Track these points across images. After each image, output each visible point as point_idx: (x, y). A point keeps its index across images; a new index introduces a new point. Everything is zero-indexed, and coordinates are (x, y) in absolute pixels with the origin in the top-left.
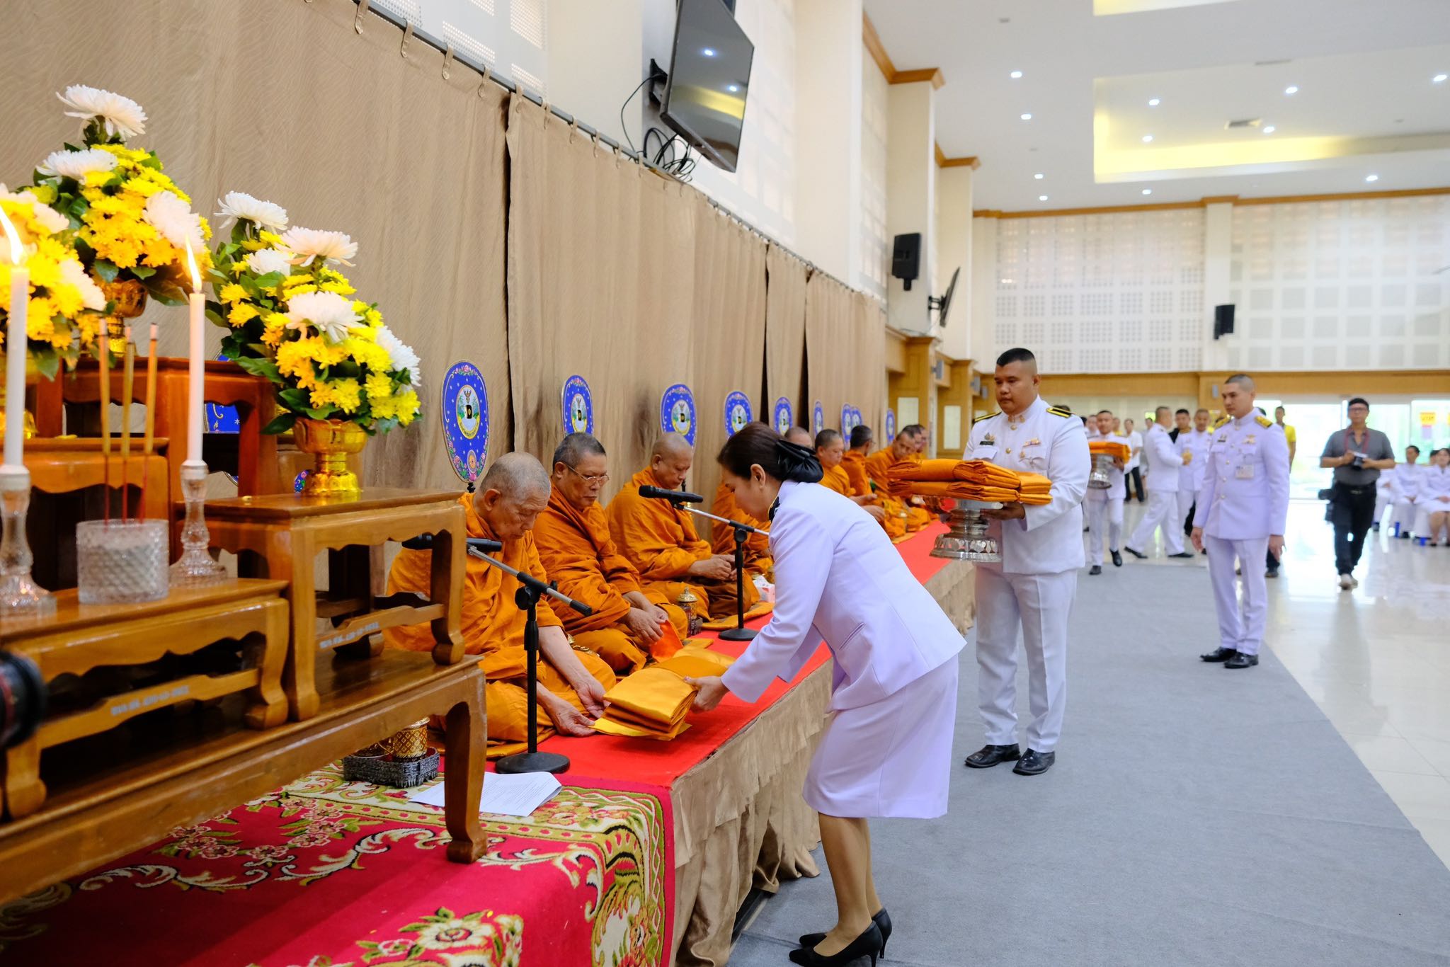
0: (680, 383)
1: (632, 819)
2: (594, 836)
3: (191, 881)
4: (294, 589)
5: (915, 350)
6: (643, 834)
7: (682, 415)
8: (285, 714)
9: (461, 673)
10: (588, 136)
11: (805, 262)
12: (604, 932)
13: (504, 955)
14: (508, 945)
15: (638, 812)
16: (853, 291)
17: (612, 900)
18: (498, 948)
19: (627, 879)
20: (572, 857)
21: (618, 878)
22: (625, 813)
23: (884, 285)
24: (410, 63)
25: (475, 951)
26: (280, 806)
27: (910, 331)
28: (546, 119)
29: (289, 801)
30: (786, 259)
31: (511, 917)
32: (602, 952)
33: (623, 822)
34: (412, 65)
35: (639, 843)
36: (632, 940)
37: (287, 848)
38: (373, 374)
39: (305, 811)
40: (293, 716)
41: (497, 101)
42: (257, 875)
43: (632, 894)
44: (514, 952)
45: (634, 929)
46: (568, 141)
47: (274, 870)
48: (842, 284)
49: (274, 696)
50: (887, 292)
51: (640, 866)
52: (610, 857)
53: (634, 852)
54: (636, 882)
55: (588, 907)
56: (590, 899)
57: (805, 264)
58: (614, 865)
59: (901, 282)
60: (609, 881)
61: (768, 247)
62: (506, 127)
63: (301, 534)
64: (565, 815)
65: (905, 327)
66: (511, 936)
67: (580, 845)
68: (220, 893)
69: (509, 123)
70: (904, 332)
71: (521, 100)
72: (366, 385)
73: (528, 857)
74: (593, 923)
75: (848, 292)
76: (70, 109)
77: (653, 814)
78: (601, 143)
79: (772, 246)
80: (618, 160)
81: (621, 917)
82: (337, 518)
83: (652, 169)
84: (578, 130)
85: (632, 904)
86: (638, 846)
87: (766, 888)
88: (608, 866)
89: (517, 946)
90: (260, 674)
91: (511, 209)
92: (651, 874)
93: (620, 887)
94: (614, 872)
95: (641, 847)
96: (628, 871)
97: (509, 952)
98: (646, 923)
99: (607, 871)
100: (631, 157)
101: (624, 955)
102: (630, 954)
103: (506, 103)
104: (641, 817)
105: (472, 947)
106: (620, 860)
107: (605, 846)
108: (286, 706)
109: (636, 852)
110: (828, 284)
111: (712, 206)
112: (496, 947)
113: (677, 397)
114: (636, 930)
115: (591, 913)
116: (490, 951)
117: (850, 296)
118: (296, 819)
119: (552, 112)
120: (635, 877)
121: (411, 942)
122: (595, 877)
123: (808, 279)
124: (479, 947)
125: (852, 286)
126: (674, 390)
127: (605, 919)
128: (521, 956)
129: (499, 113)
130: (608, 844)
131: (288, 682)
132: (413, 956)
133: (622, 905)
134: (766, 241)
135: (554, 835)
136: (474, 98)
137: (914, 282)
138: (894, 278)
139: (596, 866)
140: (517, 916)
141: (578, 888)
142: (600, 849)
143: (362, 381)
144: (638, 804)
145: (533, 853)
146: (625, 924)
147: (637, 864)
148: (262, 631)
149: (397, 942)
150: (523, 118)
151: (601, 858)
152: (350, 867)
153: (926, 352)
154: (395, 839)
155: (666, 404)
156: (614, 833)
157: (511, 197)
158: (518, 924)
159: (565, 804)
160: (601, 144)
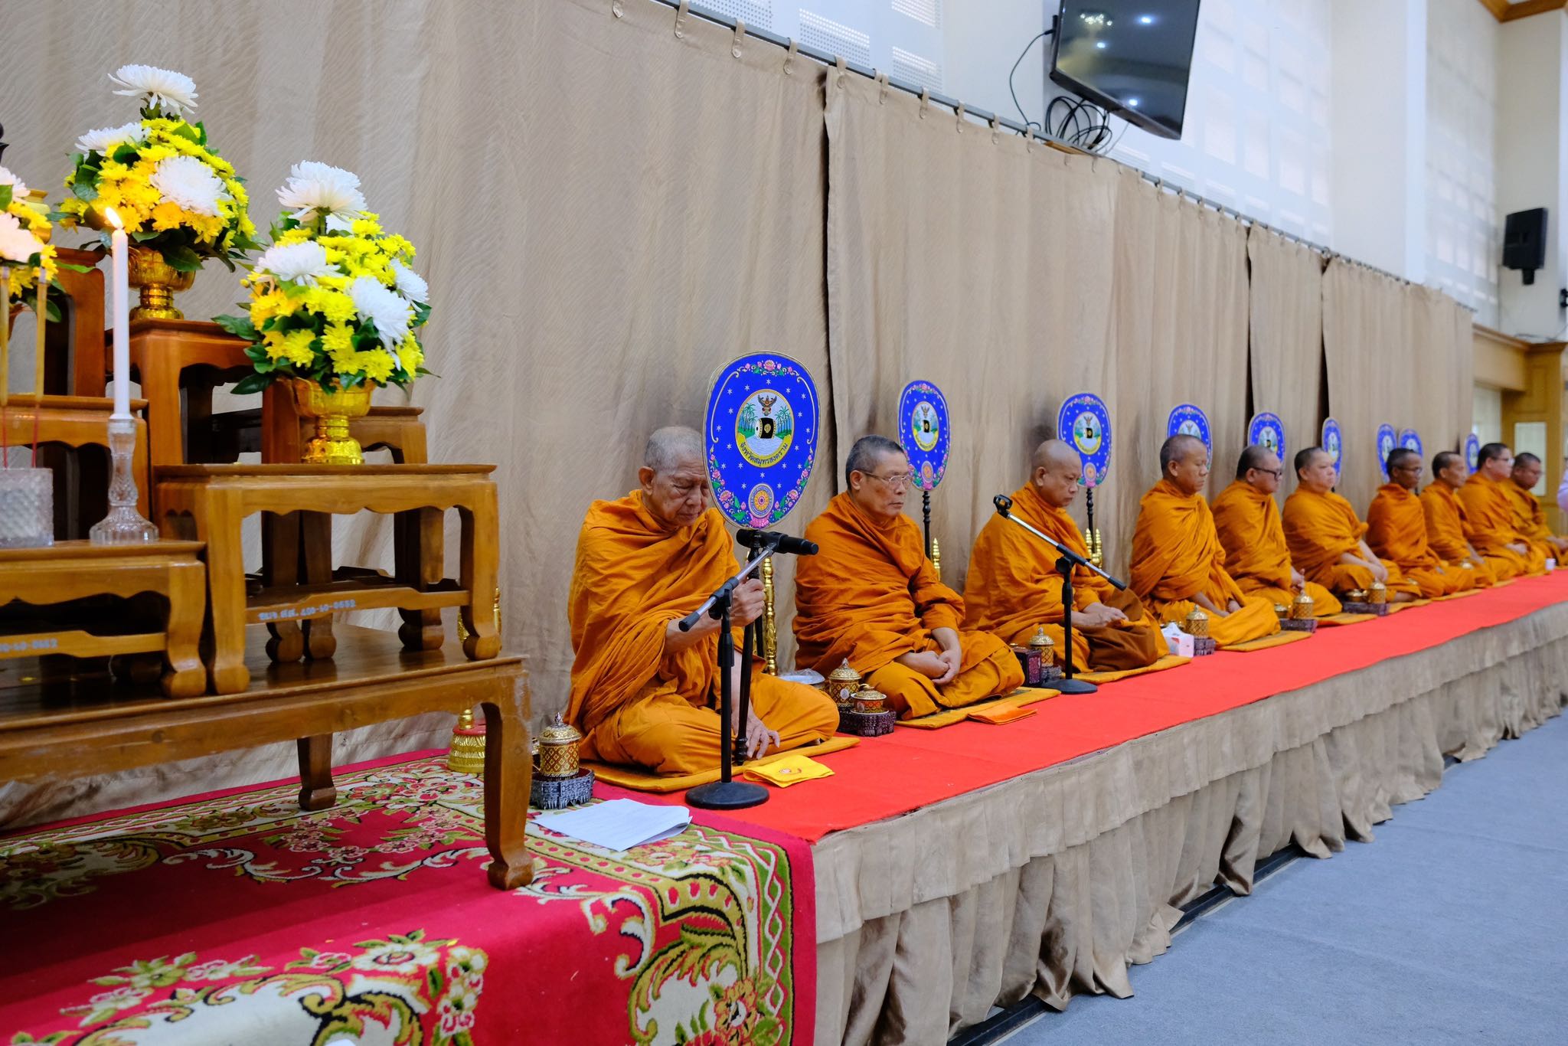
0: (1087, 392)
1: (728, 869)
2: (662, 881)
3: (250, 868)
4: (210, 551)
5: (1540, 360)
6: (745, 890)
7: (1088, 429)
8: (203, 683)
9: (491, 670)
10: (951, 110)
11: (1318, 247)
12: (657, 997)
13: (445, 990)
14: (455, 981)
15: (744, 863)
16: (1408, 283)
17: (673, 960)
18: (434, 981)
19: (709, 941)
20: (608, 899)
21: (687, 935)
22: (725, 861)
23: (1493, 279)
24: (687, 43)
25: (396, 978)
26: (414, 813)
27: (1531, 336)
28: (882, 92)
29: (429, 809)
30: (1282, 244)
31: (472, 950)
32: (652, 1020)
33: (716, 872)
34: (689, 46)
35: (736, 899)
36: (718, 1016)
37: (368, 851)
38: (331, 324)
39: (430, 819)
40: (211, 688)
41: (813, 75)
42: (312, 870)
43: (720, 960)
44: (466, 991)
45: (722, 1006)
46: (917, 117)
47: (329, 869)
48: (1387, 275)
49: (187, 665)
50: (1499, 288)
51: (737, 928)
52: (670, 908)
53: (725, 909)
54: (729, 946)
55: (621, 964)
56: (627, 952)
57: (1319, 252)
58: (681, 918)
59: (1518, 274)
60: (666, 938)
61: (1248, 230)
62: (824, 104)
63: (224, 494)
64: (663, 854)
65: (1522, 332)
66: (461, 972)
67: (635, 888)
68: (259, 882)
69: (827, 101)
70: (1524, 338)
71: (842, 73)
72: (323, 337)
73: (570, 893)
74: (631, 983)
75: (1398, 284)
76: (120, 87)
77: (771, 869)
78: (966, 115)
79: (1254, 228)
80: (994, 134)
81: (693, 984)
82: (284, 480)
83: (1049, 143)
84: (931, 102)
85: (718, 972)
86: (733, 903)
87: (1049, 1000)
88: (665, 918)
89: (474, 985)
90: (167, 638)
91: (831, 196)
92: (762, 944)
93: (692, 947)
94: (681, 926)
95: (739, 905)
96: (709, 930)
97: (456, 990)
98: (751, 1000)
99: (662, 924)
100: (1019, 130)
101: (701, 1032)
102: (714, 1033)
103: (822, 78)
104: (748, 870)
105: (395, 974)
106: (693, 915)
107: (666, 895)
108: (204, 676)
109: (730, 910)
110: (1361, 274)
111: (1153, 184)
112: (429, 979)
113: (1082, 408)
114: (729, 1005)
115: (628, 969)
116: (419, 983)
117: (1402, 288)
118: (415, 825)
119: (890, 84)
120: (727, 940)
121: (349, 958)
122: (642, 929)
123: (1324, 269)
124: (405, 976)
125: (1408, 277)
126: (1076, 401)
127: (658, 981)
128: (479, 997)
129: (816, 88)
130: (674, 895)
131: (207, 650)
132: (330, 973)
133: (697, 968)
134: (1246, 223)
135: (626, 875)
136: (778, 76)
137: (1538, 273)
138: (1506, 271)
139: (642, 915)
140: (479, 951)
141: (601, 936)
142: (656, 896)
143: (320, 332)
144: (752, 853)
145: (579, 890)
146: (703, 991)
147: (730, 924)
148: (162, 592)
149: (336, 955)
150: (847, 93)
151: (653, 905)
152: (396, 877)
153: (1557, 363)
154: (470, 857)
155: (1066, 415)
156: (691, 880)
157: (831, 183)
158: (479, 960)
159: (679, 844)
160: (967, 117)
